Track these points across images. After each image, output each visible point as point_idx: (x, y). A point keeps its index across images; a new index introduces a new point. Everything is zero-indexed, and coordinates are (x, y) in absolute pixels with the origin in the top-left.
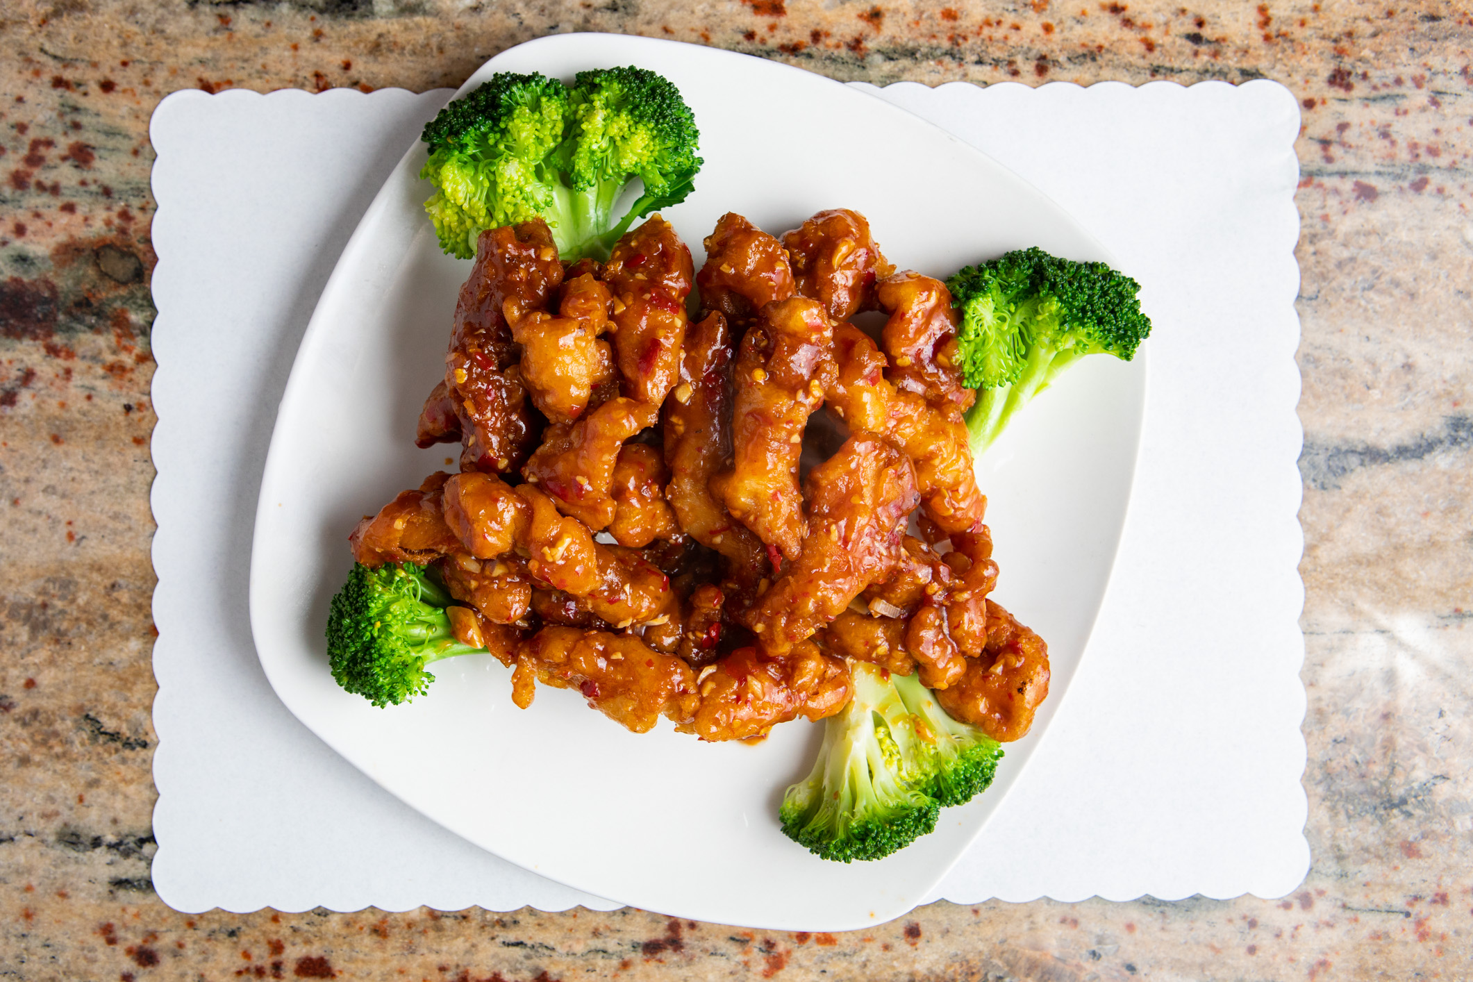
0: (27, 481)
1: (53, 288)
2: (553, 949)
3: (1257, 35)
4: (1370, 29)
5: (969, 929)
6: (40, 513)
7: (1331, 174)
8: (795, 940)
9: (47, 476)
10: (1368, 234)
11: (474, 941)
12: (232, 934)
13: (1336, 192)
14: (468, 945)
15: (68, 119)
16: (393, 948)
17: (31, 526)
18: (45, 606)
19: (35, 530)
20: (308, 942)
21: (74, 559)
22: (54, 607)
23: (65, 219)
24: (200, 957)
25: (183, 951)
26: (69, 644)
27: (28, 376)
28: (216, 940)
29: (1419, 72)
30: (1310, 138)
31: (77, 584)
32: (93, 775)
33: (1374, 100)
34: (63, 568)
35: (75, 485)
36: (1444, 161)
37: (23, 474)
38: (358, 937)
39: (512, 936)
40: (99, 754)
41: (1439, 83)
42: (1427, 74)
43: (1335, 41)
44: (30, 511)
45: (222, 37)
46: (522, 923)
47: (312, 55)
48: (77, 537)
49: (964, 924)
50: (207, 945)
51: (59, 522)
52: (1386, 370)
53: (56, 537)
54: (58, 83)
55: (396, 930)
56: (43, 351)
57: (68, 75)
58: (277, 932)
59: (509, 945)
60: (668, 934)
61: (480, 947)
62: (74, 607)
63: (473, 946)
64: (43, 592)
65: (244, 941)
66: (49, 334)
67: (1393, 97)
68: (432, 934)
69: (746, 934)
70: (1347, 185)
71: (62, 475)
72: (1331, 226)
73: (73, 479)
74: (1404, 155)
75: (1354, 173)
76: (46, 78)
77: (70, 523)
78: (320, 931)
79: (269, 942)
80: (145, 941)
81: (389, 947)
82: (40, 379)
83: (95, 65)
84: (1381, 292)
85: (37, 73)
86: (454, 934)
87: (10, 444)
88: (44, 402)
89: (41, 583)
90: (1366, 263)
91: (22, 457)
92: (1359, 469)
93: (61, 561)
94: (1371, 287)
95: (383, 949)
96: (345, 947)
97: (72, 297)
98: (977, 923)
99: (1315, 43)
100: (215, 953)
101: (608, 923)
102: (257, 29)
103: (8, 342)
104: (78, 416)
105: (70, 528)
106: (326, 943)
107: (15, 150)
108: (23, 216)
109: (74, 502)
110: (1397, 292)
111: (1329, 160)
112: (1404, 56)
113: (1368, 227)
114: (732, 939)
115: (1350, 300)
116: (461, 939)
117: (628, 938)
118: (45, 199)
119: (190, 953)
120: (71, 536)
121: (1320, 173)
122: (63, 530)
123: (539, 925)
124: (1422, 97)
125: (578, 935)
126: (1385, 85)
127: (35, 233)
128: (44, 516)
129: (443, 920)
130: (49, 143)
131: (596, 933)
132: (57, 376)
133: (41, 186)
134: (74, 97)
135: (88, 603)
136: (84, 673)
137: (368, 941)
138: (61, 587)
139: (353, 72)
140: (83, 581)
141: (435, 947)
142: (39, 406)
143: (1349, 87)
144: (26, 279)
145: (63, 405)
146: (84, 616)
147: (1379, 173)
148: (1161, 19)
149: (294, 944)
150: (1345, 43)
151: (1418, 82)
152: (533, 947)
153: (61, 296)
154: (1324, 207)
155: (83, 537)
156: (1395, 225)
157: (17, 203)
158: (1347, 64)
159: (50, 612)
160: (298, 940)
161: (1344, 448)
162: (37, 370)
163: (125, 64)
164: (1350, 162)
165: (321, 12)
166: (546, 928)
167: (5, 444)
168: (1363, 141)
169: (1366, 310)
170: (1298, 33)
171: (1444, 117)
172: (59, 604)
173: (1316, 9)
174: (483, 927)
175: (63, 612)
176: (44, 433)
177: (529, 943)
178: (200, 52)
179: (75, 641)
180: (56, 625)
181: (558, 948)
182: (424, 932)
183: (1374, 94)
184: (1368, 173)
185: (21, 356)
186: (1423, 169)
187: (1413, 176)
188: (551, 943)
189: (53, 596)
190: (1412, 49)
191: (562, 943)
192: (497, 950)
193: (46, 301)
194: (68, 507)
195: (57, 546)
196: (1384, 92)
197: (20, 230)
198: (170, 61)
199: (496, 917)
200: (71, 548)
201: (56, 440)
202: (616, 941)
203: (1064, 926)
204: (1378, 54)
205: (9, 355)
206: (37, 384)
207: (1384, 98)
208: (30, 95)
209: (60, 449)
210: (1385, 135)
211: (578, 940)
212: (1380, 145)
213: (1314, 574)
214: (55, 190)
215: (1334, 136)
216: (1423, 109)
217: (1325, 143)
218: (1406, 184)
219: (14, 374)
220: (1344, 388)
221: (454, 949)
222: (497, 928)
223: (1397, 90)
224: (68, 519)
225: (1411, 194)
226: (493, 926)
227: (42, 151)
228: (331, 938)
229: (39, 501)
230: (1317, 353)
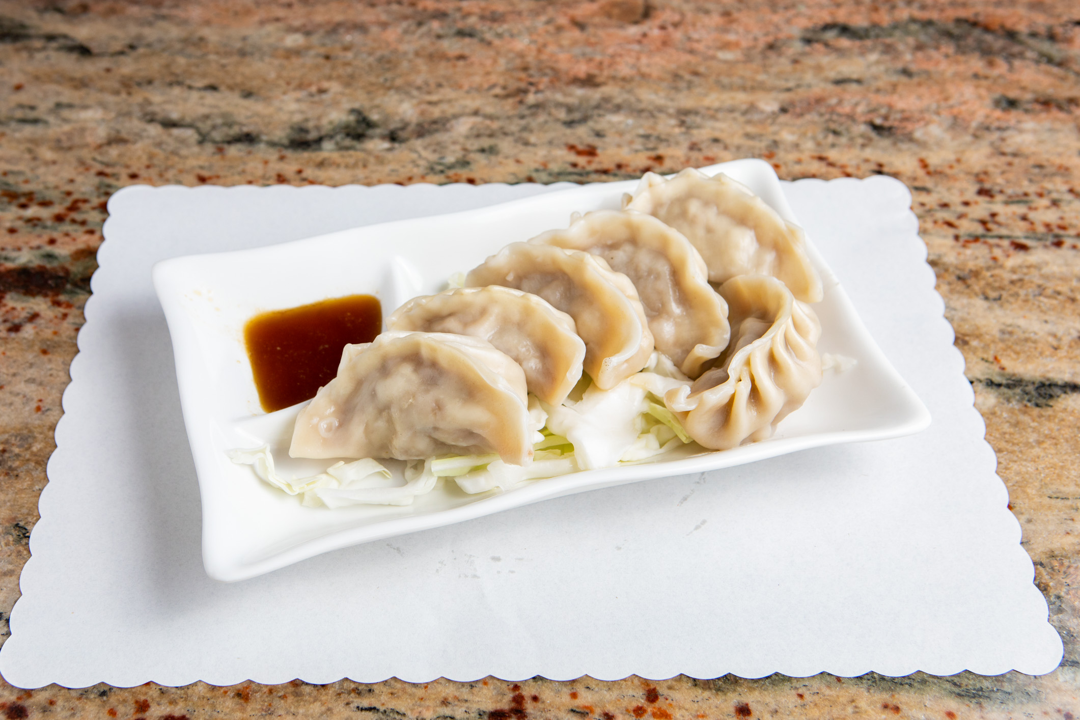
0: (14, 375)
1: (67, 272)
2: (404, 715)
3: (921, 173)
4: (998, 171)
5: (796, 710)
6: (18, 394)
7: (993, 237)
8: (632, 714)
9: (31, 373)
10: (1029, 267)
11: (330, 706)
12: (103, 694)
13: (998, 246)
14: (324, 708)
15: (103, 190)
16: (252, 710)
17: (8, 401)
18: (4, 451)
19: (11, 404)
20: (173, 702)
21: (37, 422)
22: (11, 452)
23: (86, 237)
24: (69, 713)
25: (53, 708)
26: (17, 476)
27: (34, 317)
28: (87, 698)
29: (1039, 190)
30: (973, 220)
31: (35, 438)
32: (10, 567)
33: (1013, 202)
34: (26, 428)
35: (52, 378)
36: (1072, 232)
37: (12, 371)
38: (221, 699)
39: (365, 703)
40: (19, 551)
41: (1055, 196)
42: (1045, 192)
43: (977, 175)
44: (11, 393)
45: (217, 157)
46: (377, 691)
47: (276, 167)
48: (43, 409)
49: (791, 706)
50: (77, 702)
51: (32, 399)
52: (1066, 340)
53: (27, 408)
54: (101, 174)
55: (258, 695)
56: (50, 304)
57: (108, 170)
58: (146, 694)
59: (362, 709)
60: (513, 705)
61: (335, 711)
62: (29, 452)
63: (329, 709)
64: (6, 442)
65: (113, 700)
66: (57, 294)
67: (1025, 202)
68: (290, 699)
69: (587, 707)
70: (1006, 243)
71: (42, 373)
72: (1000, 262)
73: (51, 375)
74: (1041, 229)
75: (1008, 237)
76: (93, 171)
77: (40, 401)
78: (186, 693)
79: (137, 702)
80: (19, 698)
81: (249, 708)
82: (43, 318)
83: (127, 167)
84: (1047, 297)
85: (88, 169)
86: (312, 700)
87: (8, 353)
88: (41, 331)
89: (6, 436)
90: (1032, 282)
91: (15, 361)
92: (1063, 396)
93: (27, 424)
94: (1040, 295)
95: (243, 710)
96: (207, 708)
97: (79, 276)
98: (804, 706)
99: (962, 175)
100: (83, 709)
101: (457, 694)
102: (242, 154)
103: (25, 298)
104: (64, 339)
105: (40, 404)
106: (190, 704)
107: (61, 204)
108: (55, 235)
109: (48, 388)
110: (1060, 297)
111: (988, 230)
112: (1025, 183)
113: (1028, 263)
114: (573, 711)
115: (1026, 301)
116: (318, 704)
117: (475, 707)
118: (75, 227)
119: (59, 709)
120: (38, 409)
121: (984, 236)
122: (34, 405)
123: (392, 694)
124: (1045, 202)
125: (428, 703)
126: (1017, 196)
127: (63, 243)
128: (21, 396)
129: (304, 687)
130: (85, 201)
131: (445, 702)
132: (56, 317)
133: (74, 221)
134: (108, 181)
135: (41, 450)
136: (23, 496)
137: (229, 703)
138: (21, 439)
139: (304, 175)
140: (40, 437)
141: (292, 710)
142: (37, 333)
143: (992, 196)
144: (48, 266)
145: (55, 333)
146: (34, 458)
147: (1027, 238)
148: (854, 162)
149: (159, 704)
150: (983, 177)
151: (1041, 195)
152: (385, 711)
153: (72, 276)
154: (991, 252)
155: (48, 410)
156: (1047, 263)
157: (54, 228)
158: (987, 186)
159: (7, 455)
160: (164, 701)
161: (1047, 383)
162: (42, 314)
163: (148, 167)
164: (1004, 231)
165: (286, 147)
166: (398, 697)
167: (4, 353)
168: (1010, 222)
169: (1039, 307)
170: (948, 171)
171: (1064, 212)
172: (16, 450)
173: (958, 161)
174: (339, 694)
175: (18, 455)
176: (36, 348)
177: (382, 709)
178: (201, 163)
179: (22, 475)
180: (10, 463)
181: (409, 713)
182: (284, 697)
183: (1010, 200)
184: (1018, 238)
185: (31, 305)
186: (1057, 236)
187: (1050, 239)
188: (402, 710)
189: (13, 445)
190: (1031, 181)
191: (412, 710)
192: (351, 713)
193: (61, 278)
194: (42, 391)
195: (27, 414)
196: (1016, 199)
197: (52, 242)
198: (180, 166)
199: (353, 686)
200: (36, 416)
201: (45, 352)
202: (464, 709)
203: (887, 711)
204: (1008, 181)
205: (24, 305)
206: (39, 321)
207: (1018, 202)
208: (79, 179)
209: (45, 358)
210: (1024, 218)
211: (428, 708)
212: (1023, 224)
213: (1047, 459)
214: (83, 223)
215: (988, 218)
216: (1047, 208)
217: (983, 223)
218: (1048, 243)
219: (24, 314)
220: (1036, 348)
221: (311, 711)
222: (352, 695)
223: (1025, 198)
224: (40, 398)
225: (1053, 248)
226: (349, 693)
227: (80, 205)
228: (195, 699)
229: (21, 387)
230: (1010, 329)
